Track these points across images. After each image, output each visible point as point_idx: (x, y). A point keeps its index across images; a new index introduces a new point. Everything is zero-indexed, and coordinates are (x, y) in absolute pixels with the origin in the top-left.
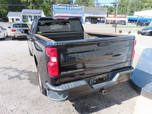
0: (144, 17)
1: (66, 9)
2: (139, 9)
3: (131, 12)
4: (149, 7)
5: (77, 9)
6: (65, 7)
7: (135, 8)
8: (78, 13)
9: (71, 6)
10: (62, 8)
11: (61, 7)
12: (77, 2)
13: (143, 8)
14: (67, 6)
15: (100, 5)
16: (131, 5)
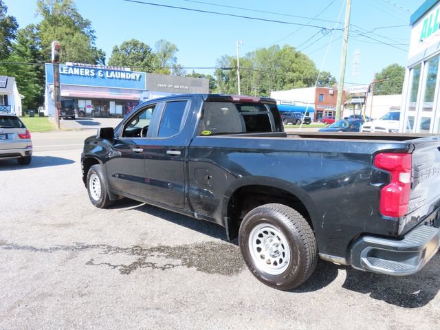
0: (294, 105)
1: (95, 77)
2: (278, 85)
3: (262, 92)
4: (299, 82)
5: (126, 79)
6: (90, 73)
7: (268, 83)
8: (131, 91)
9: (110, 71)
10: (81, 74)
11: (76, 71)
12: (118, 59)
13: (285, 82)
14: (96, 71)
15: (182, 71)
16: (259, 76)
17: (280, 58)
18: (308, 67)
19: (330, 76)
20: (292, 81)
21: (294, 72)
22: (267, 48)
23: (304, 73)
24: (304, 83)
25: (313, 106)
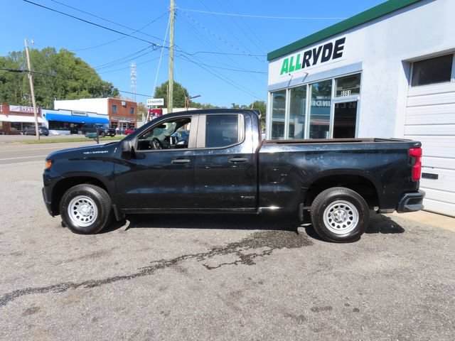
13: (67, 91)
17: (57, 64)
18: (92, 76)
19: (112, 87)
20: (74, 90)
21: (77, 80)
22: (40, 50)
23: (89, 82)
24: (90, 92)
25: (108, 117)
